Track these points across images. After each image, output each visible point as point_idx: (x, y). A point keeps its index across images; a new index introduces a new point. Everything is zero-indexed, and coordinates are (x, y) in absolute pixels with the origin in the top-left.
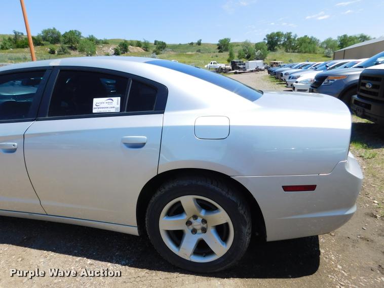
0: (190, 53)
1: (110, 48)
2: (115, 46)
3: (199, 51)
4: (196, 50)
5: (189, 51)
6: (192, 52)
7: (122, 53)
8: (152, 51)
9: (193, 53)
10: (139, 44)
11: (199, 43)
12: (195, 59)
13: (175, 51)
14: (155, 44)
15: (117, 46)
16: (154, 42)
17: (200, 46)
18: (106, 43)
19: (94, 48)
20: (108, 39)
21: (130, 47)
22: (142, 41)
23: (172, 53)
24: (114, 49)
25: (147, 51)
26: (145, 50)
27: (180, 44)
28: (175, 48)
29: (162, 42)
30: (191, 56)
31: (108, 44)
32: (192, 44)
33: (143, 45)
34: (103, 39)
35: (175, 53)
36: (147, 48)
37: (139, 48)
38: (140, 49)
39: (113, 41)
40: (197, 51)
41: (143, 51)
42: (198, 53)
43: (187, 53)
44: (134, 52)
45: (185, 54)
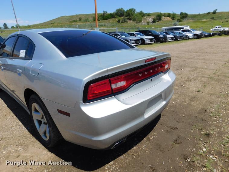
0: (204, 20)
1: (151, 19)
2: (153, 17)
3: (213, 18)
4: (210, 18)
6: (207, 19)
7: (157, 21)
8: (176, 20)
9: (207, 20)
10: (169, 15)
11: (214, 13)
12: (208, 25)
13: (193, 19)
14: (181, 15)
15: (155, 17)
17: (215, 15)
19: (141, 19)
20: (150, 13)
21: (163, 18)
22: (172, 13)
23: (191, 21)
24: (153, 19)
25: (173, 19)
27: (199, 14)
28: (194, 17)
29: (185, 13)
30: (205, 22)
31: (150, 16)
32: (209, 13)
33: (172, 16)
34: (147, 13)
35: (193, 21)
36: (174, 18)
37: (168, 18)
38: (169, 19)
39: (153, 14)
40: (211, 19)
41: (171, 20)
42: (211, 20)
43: (202, 20)
44: (165, 21)
45: (200, 21)
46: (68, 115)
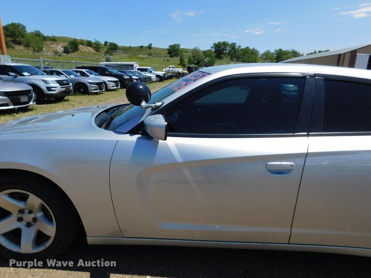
0: (141, 56)
1: (59, 46)
2: (65, 44)
3: (150, 54)
4: (147, 53)
5: (140, 54)
6: (144, 55)
7: (72, 52)
8: (103, 52)
9: (145, 56)
10: (89, 44)
11: (150, 47)
13: (127, 53)
14: (105, 45)
15: (67, 44)
16: (103, 43)
17: (150, 50)
18: (54, 39)
19: (42, 45)
20: (56, 36)
21: (80, 46)
22: (93, 41)
23: (124, 55)
24: (64, 47)
25: (97, 51)
26: (95, 50)
27: (130, 47)
28: (127, 50)
29: (114, 44)
30: (142, 59)
31: (57, 41)
32: (142, 47)
33: (94, 45)
35: (127, 55)
36: (98, 48)
37: (89, 47)
38: (91, 49)
39: (62, 39)
40: (149, 55)
41: (94, 51)
42: (149, 56)
43: (139, 56)
44: (85, 52)
45: (136, 56)
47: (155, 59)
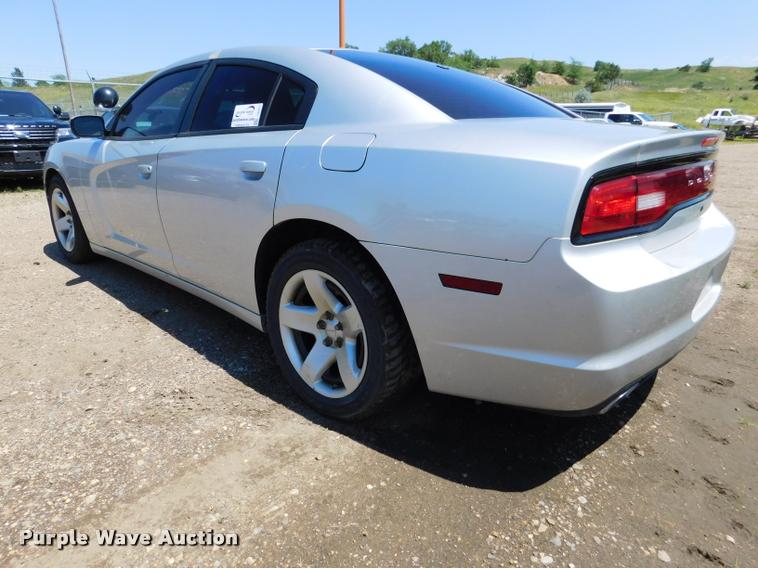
0: (673, 90)
1: (500, 77)
2: (509, 72)
3: (699, 86)
4: (692, 83)
5: (671, 86)
6: (680, 87)
7: (521, 86)
8: (583, 84)
9: (682, 90)
10: (559, 69)
11: (705, 68)
12: (684, 105)
13: (638, 85)
14: (596, 69)
15: (514, 71)
16: (593, 65)
17: (706, 74)
18: (493, 65)
20: (499, 57)
21: (539, 75)
22: (568, 62)
23: (630, 89)
24: (507, 77)
25: (572, 82)
26: (568, 81)
27: (656, 70)
28: (638, 78)
29: (612, 66)
30: (676, 95)
31: (498, 67)
32: (686, 69)
33: (568, 71)
34: (489, 58)
35: (636, 89)
36: (574, 77)
37: (557, 76)
38: (559, 80)
39: (508, 63)
40: (694, 86)
41: (566, 83)
42: (695, 90)
43: (666, 90)
44: (546, 86)
45: (659, 91)
46: (493, 288)
47: (708, 96)
